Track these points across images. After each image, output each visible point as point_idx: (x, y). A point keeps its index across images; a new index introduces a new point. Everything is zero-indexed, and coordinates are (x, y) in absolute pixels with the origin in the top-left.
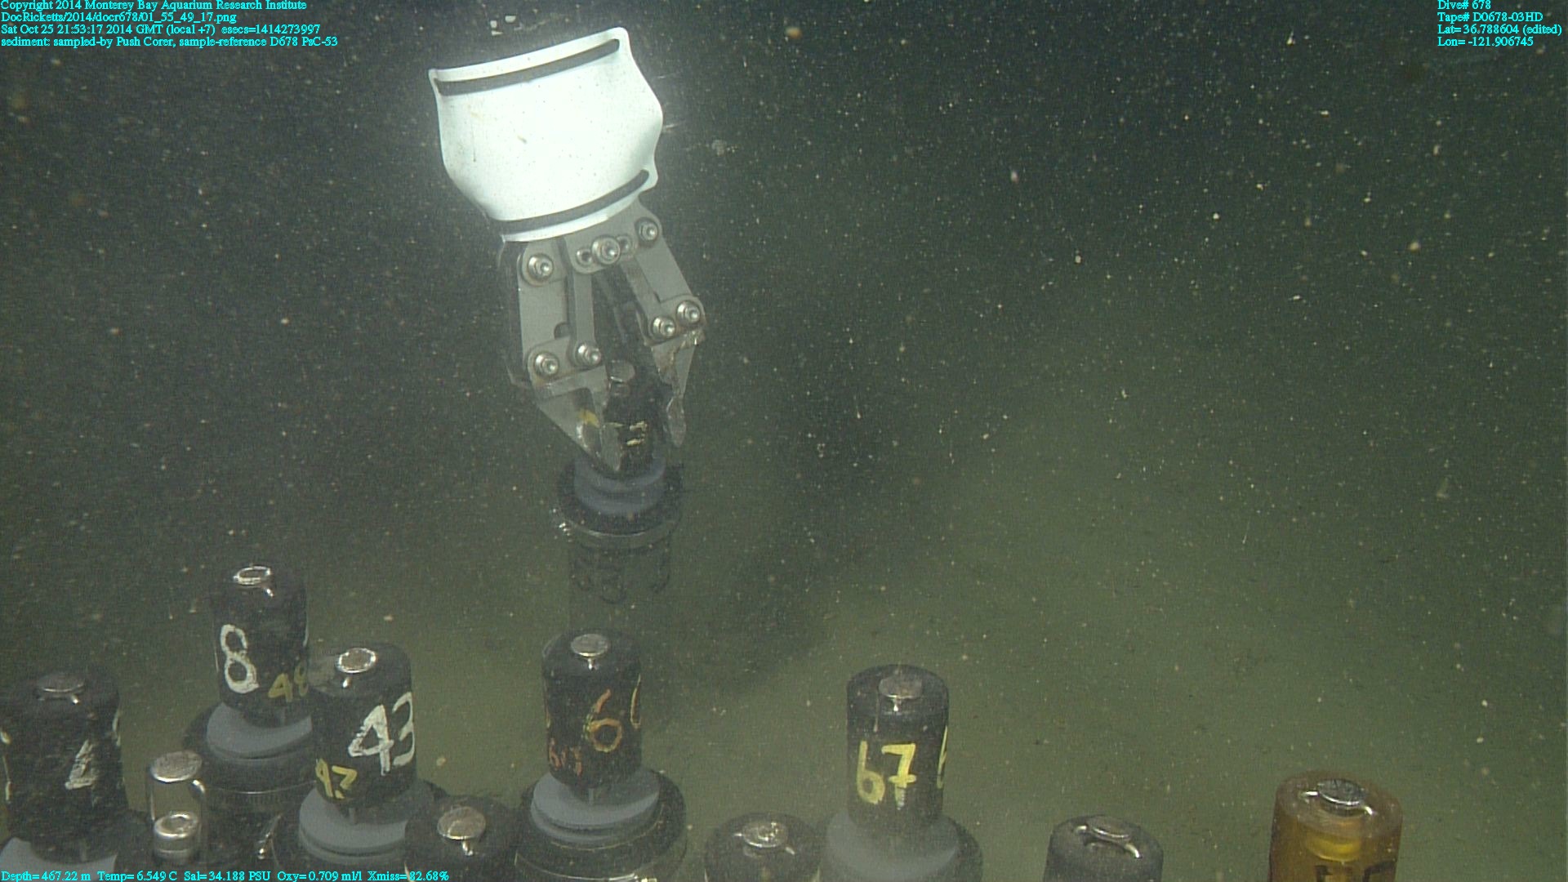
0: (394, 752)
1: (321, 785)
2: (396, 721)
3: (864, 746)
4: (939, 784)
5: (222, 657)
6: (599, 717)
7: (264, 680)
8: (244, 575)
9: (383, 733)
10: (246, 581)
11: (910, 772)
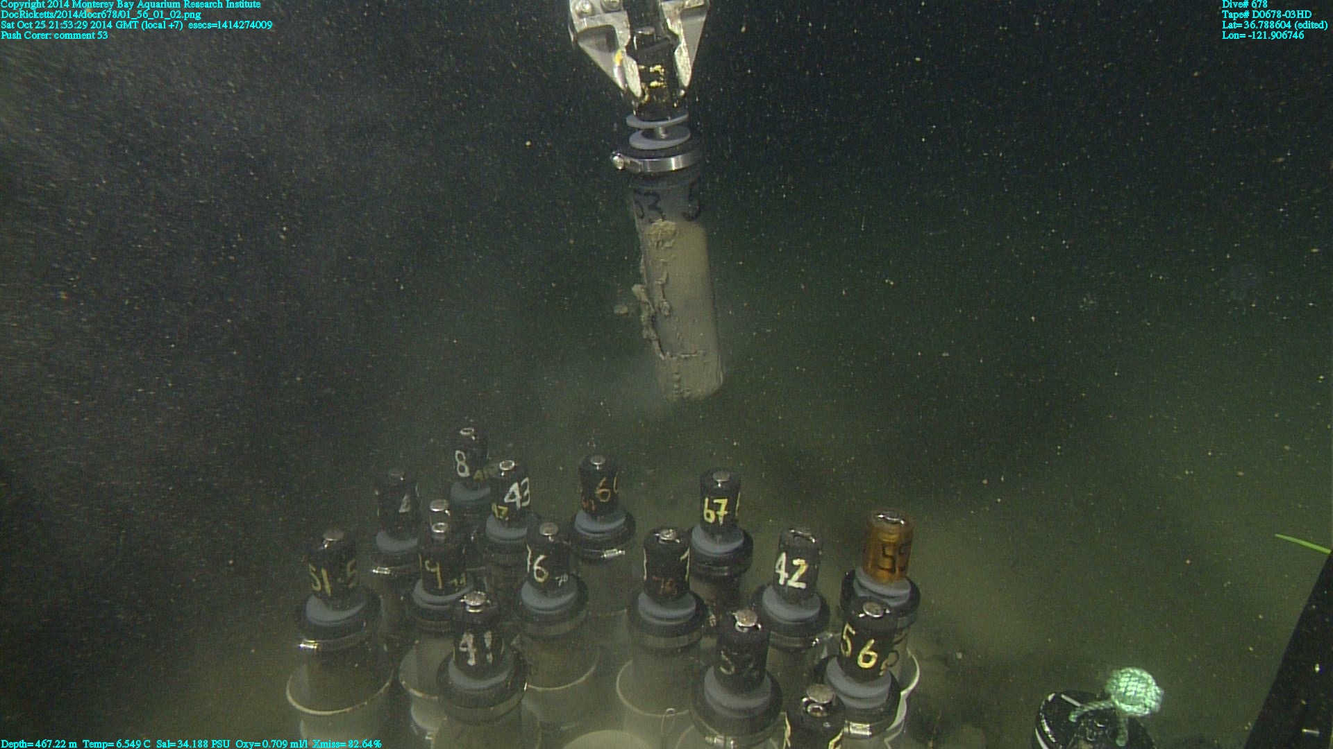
0: (522, 501)
1: (494, 514)
2: (522, 489)
3: (707, 500)
4: (736, 514)
5: (456, 463)
6: (602, 488)
7: (472, 471)
9: (517, 493)
10: (465, 433)
11: (725, 510)
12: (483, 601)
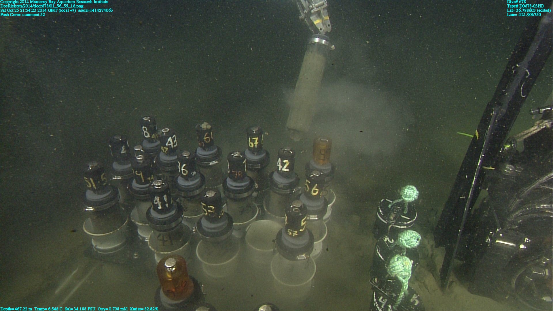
0: (174, 144)
1: (162, 151)
2: (173, 140)
3: (250, 138)
4: (262, 143)
5: (143, 132)
6: (206, 137)
7: (151, 135)
8: (145, 118)
9: (171, 142)
10: (145, 119)
11: (257, 142)
12: (161, 184)
